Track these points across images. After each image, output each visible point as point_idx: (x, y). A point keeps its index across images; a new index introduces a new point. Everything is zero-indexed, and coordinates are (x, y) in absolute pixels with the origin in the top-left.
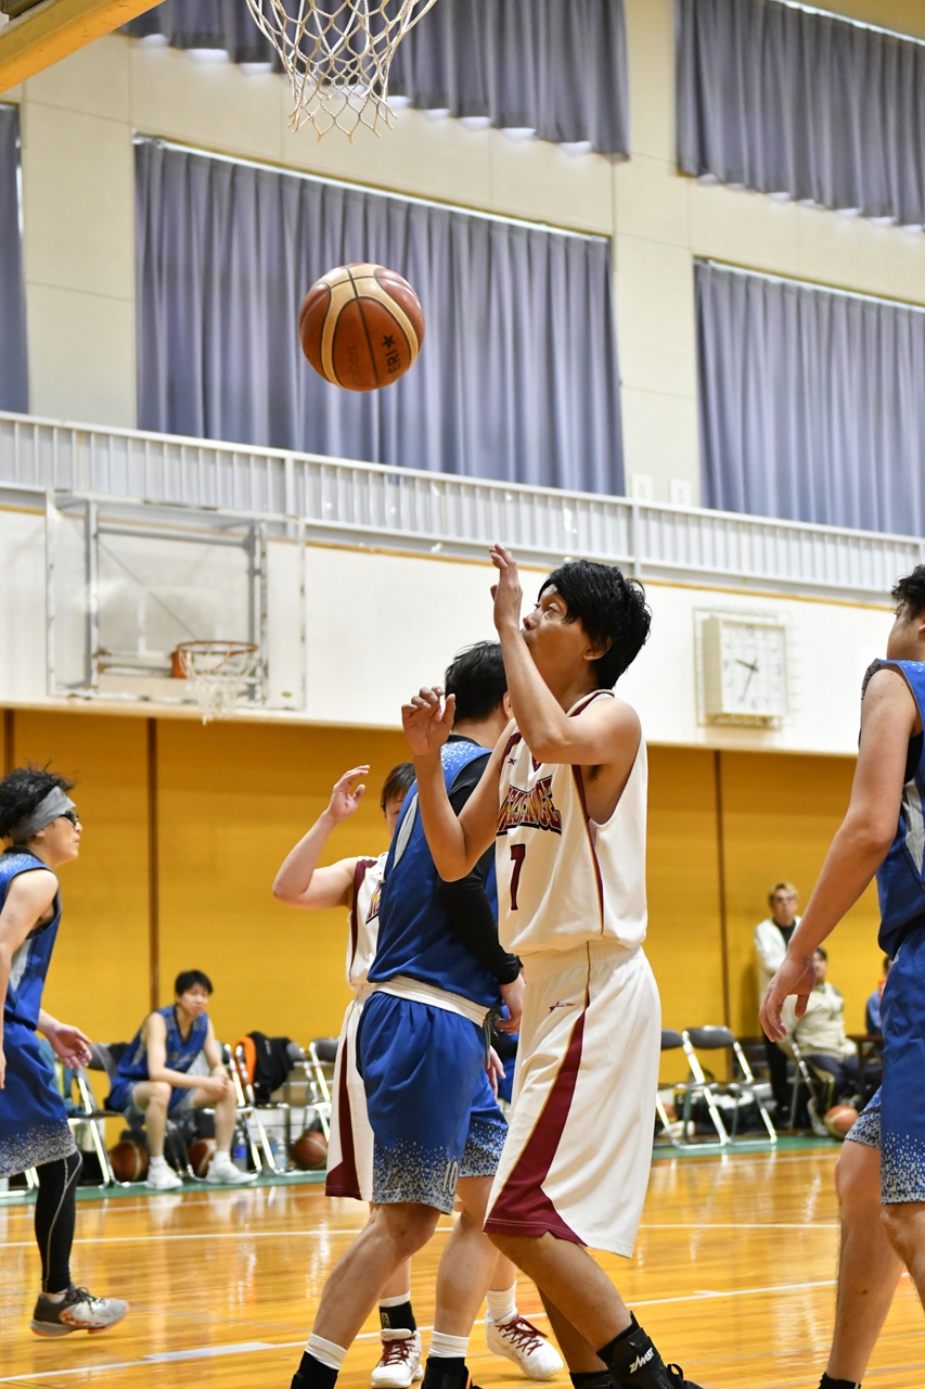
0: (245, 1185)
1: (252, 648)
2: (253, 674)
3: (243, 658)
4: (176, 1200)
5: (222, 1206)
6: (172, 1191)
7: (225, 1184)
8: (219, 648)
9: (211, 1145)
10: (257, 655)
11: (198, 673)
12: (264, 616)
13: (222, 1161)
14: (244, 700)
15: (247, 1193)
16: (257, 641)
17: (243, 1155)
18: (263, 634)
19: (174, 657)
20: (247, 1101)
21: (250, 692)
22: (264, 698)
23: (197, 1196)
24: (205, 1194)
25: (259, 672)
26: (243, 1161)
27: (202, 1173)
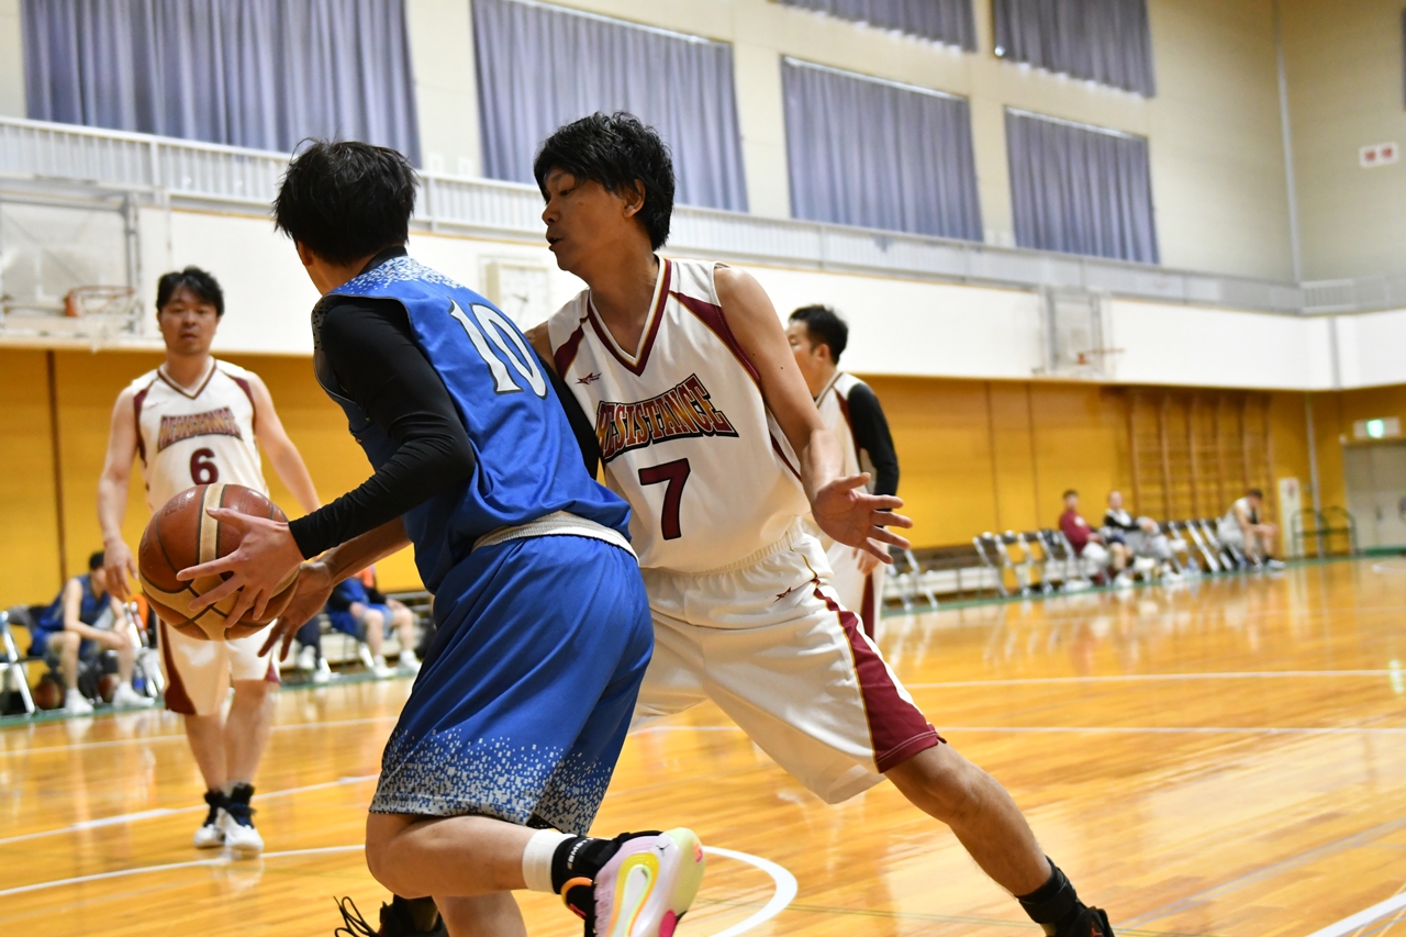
0: (144, 708)
1: (130, 292)
2: (132, 312)
3: (123, 301)
4: (88, 722)
5: (126, 724)
6: (84, 715)
7: (129, 708)
8: (103, 292)
9: (115, 679)
10: (135, 297)
11: (88, 312)
12: (139, 267)
13: (124, 691)
14: (125, 334)
15: (147, 714)
16: (134, 285)
17: (139, 685)
18: (139, 281)
19: (67, 301)
20: (143, 645)
21: (130, 327)
22: (142, 332)
23: (106, 717)
24: (111, 716)
25: (137, 311)
26: (141, 690)
27: (108, 700)
